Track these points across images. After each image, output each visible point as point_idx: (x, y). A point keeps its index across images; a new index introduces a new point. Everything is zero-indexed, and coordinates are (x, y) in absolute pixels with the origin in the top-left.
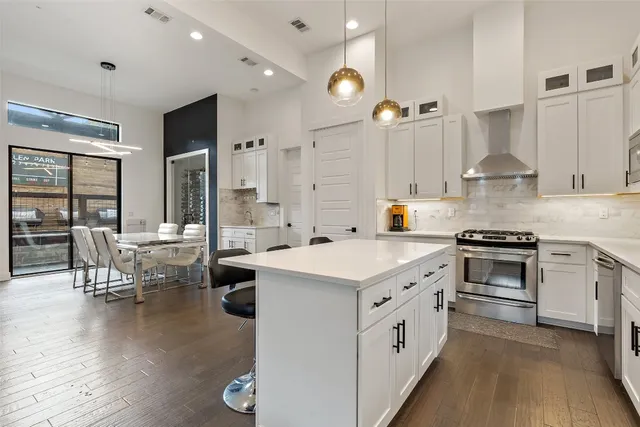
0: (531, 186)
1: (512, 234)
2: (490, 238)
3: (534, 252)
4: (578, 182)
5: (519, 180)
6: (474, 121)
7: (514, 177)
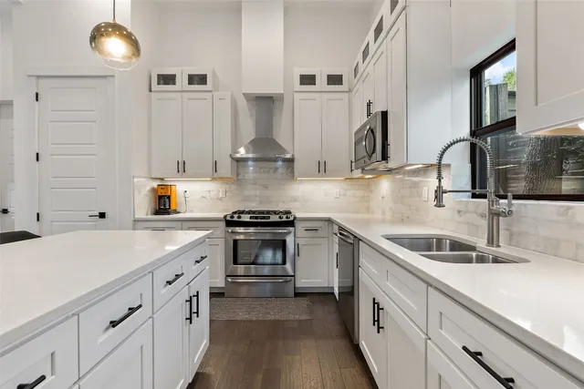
0: (289, 170)
1: (275, 213)
2: (256, 218)
3: (292, 229)
4: (322, 168)
5: (280, 163)
6: (242, 103)
7: (275, 160)
